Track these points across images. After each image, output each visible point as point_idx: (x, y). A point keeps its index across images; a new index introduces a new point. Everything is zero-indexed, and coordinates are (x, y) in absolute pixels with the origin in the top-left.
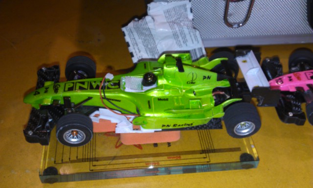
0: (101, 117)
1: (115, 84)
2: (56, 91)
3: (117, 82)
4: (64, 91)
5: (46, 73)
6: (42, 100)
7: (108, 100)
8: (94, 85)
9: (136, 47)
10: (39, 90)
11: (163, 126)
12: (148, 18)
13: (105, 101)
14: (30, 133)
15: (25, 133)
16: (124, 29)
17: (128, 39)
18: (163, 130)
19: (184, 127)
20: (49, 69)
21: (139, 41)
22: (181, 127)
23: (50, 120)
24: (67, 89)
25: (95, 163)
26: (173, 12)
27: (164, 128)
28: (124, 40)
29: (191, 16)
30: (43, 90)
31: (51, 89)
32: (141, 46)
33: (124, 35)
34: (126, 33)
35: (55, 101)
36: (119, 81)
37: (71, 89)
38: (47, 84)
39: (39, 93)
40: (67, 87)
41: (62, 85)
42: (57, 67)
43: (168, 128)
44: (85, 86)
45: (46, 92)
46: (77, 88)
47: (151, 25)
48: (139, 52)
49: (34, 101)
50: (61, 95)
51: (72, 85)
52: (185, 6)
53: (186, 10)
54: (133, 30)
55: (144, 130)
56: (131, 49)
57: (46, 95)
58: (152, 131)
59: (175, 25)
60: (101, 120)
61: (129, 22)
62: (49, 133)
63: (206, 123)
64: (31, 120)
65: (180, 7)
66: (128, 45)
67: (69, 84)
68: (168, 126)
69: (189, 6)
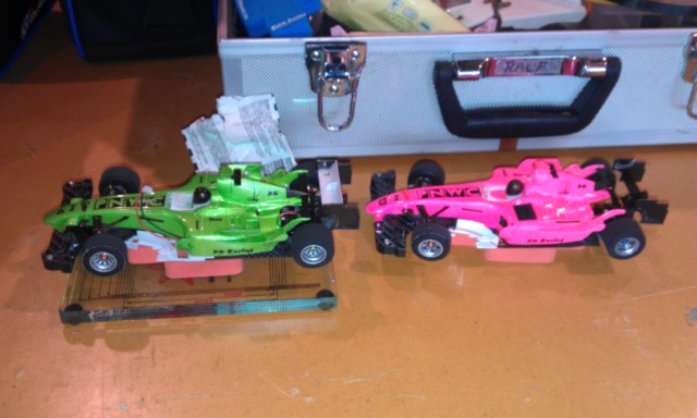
0: (141, 243)
1: (158, 201)
2: (84, 208)
3: (161, 198)
4: (95, 208)
5: (74, 189)
6: (65, 220)
7: (149, 220)
8: (132, 202)
9: (201, 156)
10: (63, 209)
11: (215, 252)
12: (216, 118)
13: (144, 222)
14: (50, 257)
15: (44, 257)
16: (184, 132)
17: (189, 145)
18: (216, 258)
19: (242, 253)
20: (79, 183)
21: (206, 148)
22: (237, 254)
23: (75, 245)
24: (97, 206)
25: (130, 300)
26: (252, 110)
27: (217, 254)
28: (185, 146)
29: (275, 116)
30: (68, 207)
31: (79, 208)
32: (208, 155)
33: (185, 139)
34: (188, 137)
35: (83, 221)
36: (164, 197)
37: (102, 207)
38: (75, 201)
39: (63, 212)
40: (99, 204)
41: (92, 201)
42: (89, 181)
43: (221, 255)
44: (120, 203)
45: (72, 210)
46: (111, 205)
47: (220, 127)
48: (205, 162)
49: (56, 222)
50: (90, 212)
51: (104, 202)
52: (266, 101)
53: (268, 107)
54: (197, 133)
55: (192, 258)
56: (195, 159)
57: (72, 214)
58: (201, 259)
59: (253, 128)
60: (141, 247)
61: (192, 122)
62: (73, 260)
63: (271, 249)
64: (52, 244)
65: (260, 103)
66: (190, 153)
67: (102, 201)
68: (221, 252)
69: (272, 102)
